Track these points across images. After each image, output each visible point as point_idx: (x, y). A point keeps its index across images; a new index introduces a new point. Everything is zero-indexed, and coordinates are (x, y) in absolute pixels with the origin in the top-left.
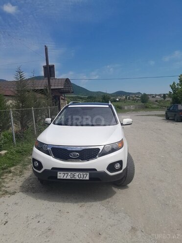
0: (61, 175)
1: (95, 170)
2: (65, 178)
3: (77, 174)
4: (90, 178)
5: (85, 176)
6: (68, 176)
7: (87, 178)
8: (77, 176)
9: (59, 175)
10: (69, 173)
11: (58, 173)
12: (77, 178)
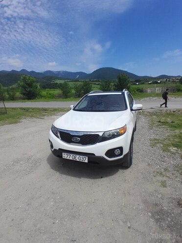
0: (65, 156)
1: (94, 154)
2: (68, 158)
3: (78, 156)
4: (88, 161)
5: (84, 159)
6: (71, 157)
7: (86, 161)
8: (78, 158)
9: (63, 155)
10: (72, 155)
11: (63, 154)
12: (78, 160)
